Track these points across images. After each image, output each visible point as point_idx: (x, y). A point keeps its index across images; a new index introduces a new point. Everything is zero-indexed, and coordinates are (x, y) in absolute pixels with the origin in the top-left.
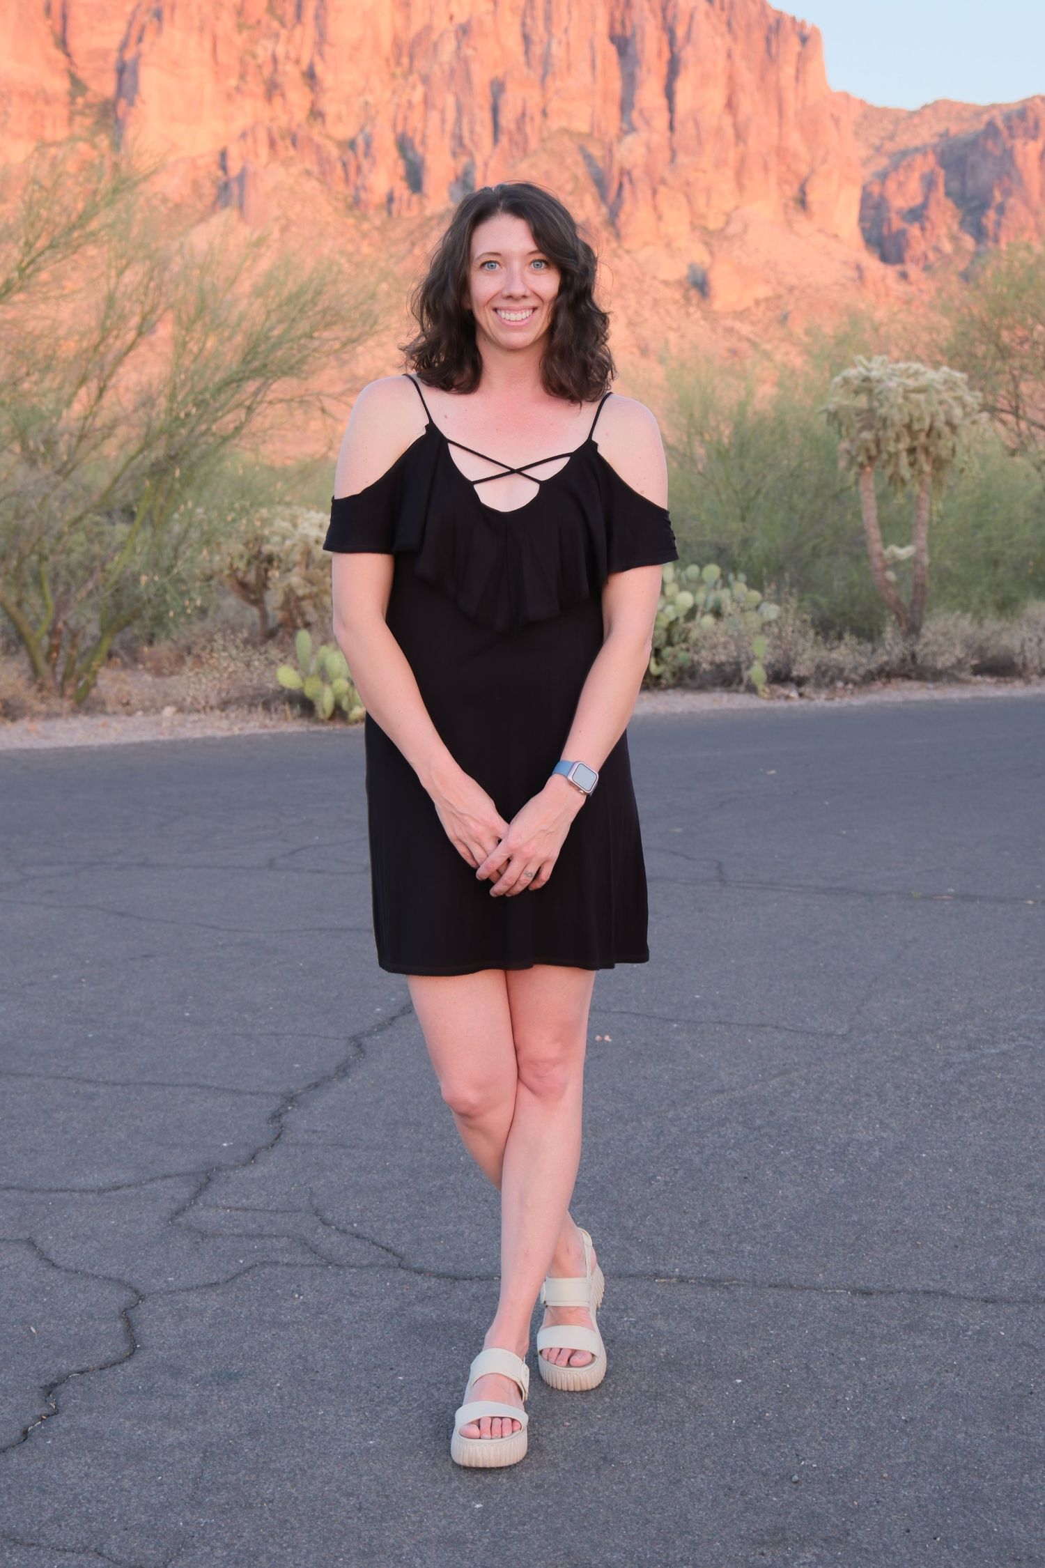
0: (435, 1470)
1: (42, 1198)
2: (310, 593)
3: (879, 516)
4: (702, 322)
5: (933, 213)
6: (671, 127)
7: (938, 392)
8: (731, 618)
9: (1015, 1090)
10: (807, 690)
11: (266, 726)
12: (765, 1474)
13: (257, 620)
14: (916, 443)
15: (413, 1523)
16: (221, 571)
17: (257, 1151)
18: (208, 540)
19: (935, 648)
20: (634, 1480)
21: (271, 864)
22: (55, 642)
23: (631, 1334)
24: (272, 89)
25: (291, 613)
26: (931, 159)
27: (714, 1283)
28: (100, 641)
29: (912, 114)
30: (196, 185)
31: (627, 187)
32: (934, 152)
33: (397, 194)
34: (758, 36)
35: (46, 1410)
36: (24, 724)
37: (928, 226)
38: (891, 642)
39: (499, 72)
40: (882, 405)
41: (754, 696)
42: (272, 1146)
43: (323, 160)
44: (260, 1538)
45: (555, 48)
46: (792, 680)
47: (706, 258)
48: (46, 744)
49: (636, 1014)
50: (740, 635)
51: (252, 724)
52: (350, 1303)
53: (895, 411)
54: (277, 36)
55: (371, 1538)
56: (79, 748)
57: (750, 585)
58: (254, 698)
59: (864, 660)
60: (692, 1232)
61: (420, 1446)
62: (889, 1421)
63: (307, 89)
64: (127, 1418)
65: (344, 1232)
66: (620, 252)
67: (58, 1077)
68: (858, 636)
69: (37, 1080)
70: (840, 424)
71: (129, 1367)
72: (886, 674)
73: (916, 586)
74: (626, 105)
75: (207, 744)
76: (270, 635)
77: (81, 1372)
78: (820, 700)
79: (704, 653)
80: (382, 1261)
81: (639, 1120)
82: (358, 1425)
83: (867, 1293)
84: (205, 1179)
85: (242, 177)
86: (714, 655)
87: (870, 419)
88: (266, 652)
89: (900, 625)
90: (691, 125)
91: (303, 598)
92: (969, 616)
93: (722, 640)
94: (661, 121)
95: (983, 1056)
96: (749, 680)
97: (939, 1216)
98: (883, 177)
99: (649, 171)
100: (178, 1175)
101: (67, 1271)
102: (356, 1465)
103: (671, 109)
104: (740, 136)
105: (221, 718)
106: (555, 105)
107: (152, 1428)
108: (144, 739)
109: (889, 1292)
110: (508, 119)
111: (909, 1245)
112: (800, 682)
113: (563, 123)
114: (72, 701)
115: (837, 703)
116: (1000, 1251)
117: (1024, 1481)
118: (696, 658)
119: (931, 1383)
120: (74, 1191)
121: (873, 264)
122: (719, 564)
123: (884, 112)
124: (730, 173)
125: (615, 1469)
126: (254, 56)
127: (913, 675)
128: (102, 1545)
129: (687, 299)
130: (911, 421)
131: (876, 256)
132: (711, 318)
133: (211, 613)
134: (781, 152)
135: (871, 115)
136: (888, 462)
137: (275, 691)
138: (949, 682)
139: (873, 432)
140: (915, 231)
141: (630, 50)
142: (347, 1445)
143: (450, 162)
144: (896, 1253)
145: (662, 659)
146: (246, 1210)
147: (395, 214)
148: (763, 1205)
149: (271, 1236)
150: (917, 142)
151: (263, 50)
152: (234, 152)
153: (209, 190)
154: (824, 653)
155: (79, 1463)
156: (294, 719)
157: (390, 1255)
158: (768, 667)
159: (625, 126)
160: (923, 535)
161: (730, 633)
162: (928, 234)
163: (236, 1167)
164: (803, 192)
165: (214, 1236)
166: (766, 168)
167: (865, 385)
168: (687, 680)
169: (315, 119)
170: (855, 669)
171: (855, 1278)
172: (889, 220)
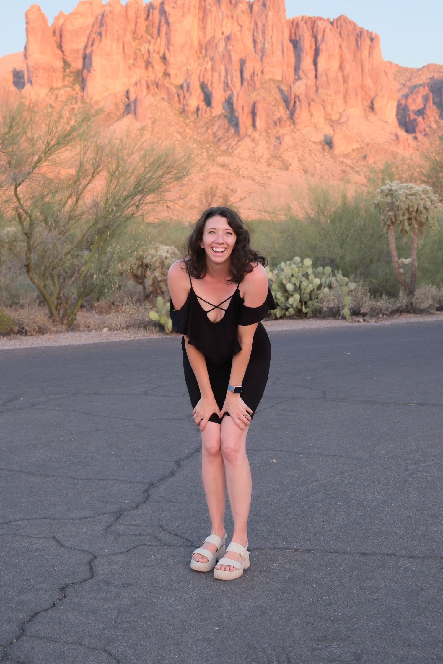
0: (202, 616)
1: (58, 522)
2: (164, 279)
3: (397, 245)
4: (330, 159)
5: (428, 111)
6: (316, 77)
7: (420, 195)
8: (336, 289)
9: (431, 480)
10: (367, 318)
11: (145, 336)
12: (321, 618)
13: (142, 290)
14: (411, 216)
15: (193, 634)
16: (127, 271)
17: (139, 504)
18: (121, 259)
19: (420, 300)
20: (274, 620)
21: (146, 393)
22: (59, 302)
23: (276, 569)
24: (148, 64)
25: (156, 288)
26: (427, 88)
27: (308, 551)
28: (77, 301)
29: (419, 70)
30: (116, 105)
31: (298, 103)
32: (428, 86)
33: (200, 108)
34: (353, 39)
35: (61, 596)
36: (47, 336)
37: (426, 117)
38: (402, 298)
39: (243, 56)
40: (397, 201)
41: (345, 321)
42: (145, 502)
43: (169, 94)
44: (138, 639)
45: (266, 45)
46: (361, 314)
47: (332, 132)
48: (56, 344)
49: (286, 451)
50: (339, 296)
51: (139, 335)
52: (173, 559)
53: (402, 203)
54: (150, 42)
55: (178, 639)
56: (69, 345)
57: (344, 275)
58: (140, 324)
59: (390, 306)
60: (302, 533)
61: (197, 608)
62: (369, 600)
63: (163, 64)
64: (91, 599)
65: (171, 533)
66: (295, 130)
67: (63, 477)
68: (389, 296)
69: (55, 478)
70: (380, 209)
71: (91, 582)
72: (400, 311)
73: (412, 275)
74: (297, 69)
75: (121, 344)
76: (147, 297)
77: (74, 583)
78: (372, 323)
79: (325, 303)
80: (185, 544)
81: (284, 492)
82: (174, 601)
83: (365, 555)
84: (119, 515)
85: (135, 101)
86: (328, 304)
87: (392, 206)
88: (145, 305)
89: (406, 291)
90: (324, 76)
91: (160, 281)
92: (435, 287)
93: (332, 298)
94: (312, 75)
95: (420, 467)
96: (343, 314)
97: (396, 527)
98: (406, 97)
99: (307, 96)
100: (109, 513)
101: (68, 548)
102: (173, 615)
103: (316, 70)
104: (345, 81)
105: (127, 333)
106: (266, 69)
107: (99, 602)
108: (95, 342)
109: (374, 554)
110: (247, 75)
111: (383, 537)
112: (364, 315)
113: (271, 76)
114: (66, 326)
115: (379, 323)
116: (417, 539)
117: (416, 620)
118: (321, 305)
119: (386, 586)
120: (70, 519)
121: (402, 134)
122: (331, 267)
123: (406, 69)
124: (341, 96)
125: (267, 616)
126: (140, 51)
127: (411, 311)
128: (82, 641)
129: (324, 149)
130: (409, 207)
131: (404, 130)
132: (334, 157)
133: (122, 287)
134: (363, 87)
135: (401, 71)
136: (400, 224)
137: (148, 322)
138: (426, 314)
139: (393, 212)
140: (420, 119)
141: (298, 45)
142: (170, 608)
143: (223, 93)
144: (378, 540)
145: (308, 306)
146: (134, 526)
147: (200, 116)
148: (330, 523)
149: (144, 535)
150: (421, 82)
151: (144, 48)
152: (132, 91)
153: (122, 107)
154: (374, 303)
155: (73, 614)
156: (156, 333)
157: (188, 542)
158: (351, 309)
159: (296, 77)
160: (415, 254)
161: (335, 295)
162: (426, 120)
163: (131, 510)
164: (372, 103)
165: (122, 535)
166: (356, 94)
167: (390, 192)
168: (318, 315)
169: (166, 77)
170: (387, 309)
171: (361, 549)
172: (409, 114)
